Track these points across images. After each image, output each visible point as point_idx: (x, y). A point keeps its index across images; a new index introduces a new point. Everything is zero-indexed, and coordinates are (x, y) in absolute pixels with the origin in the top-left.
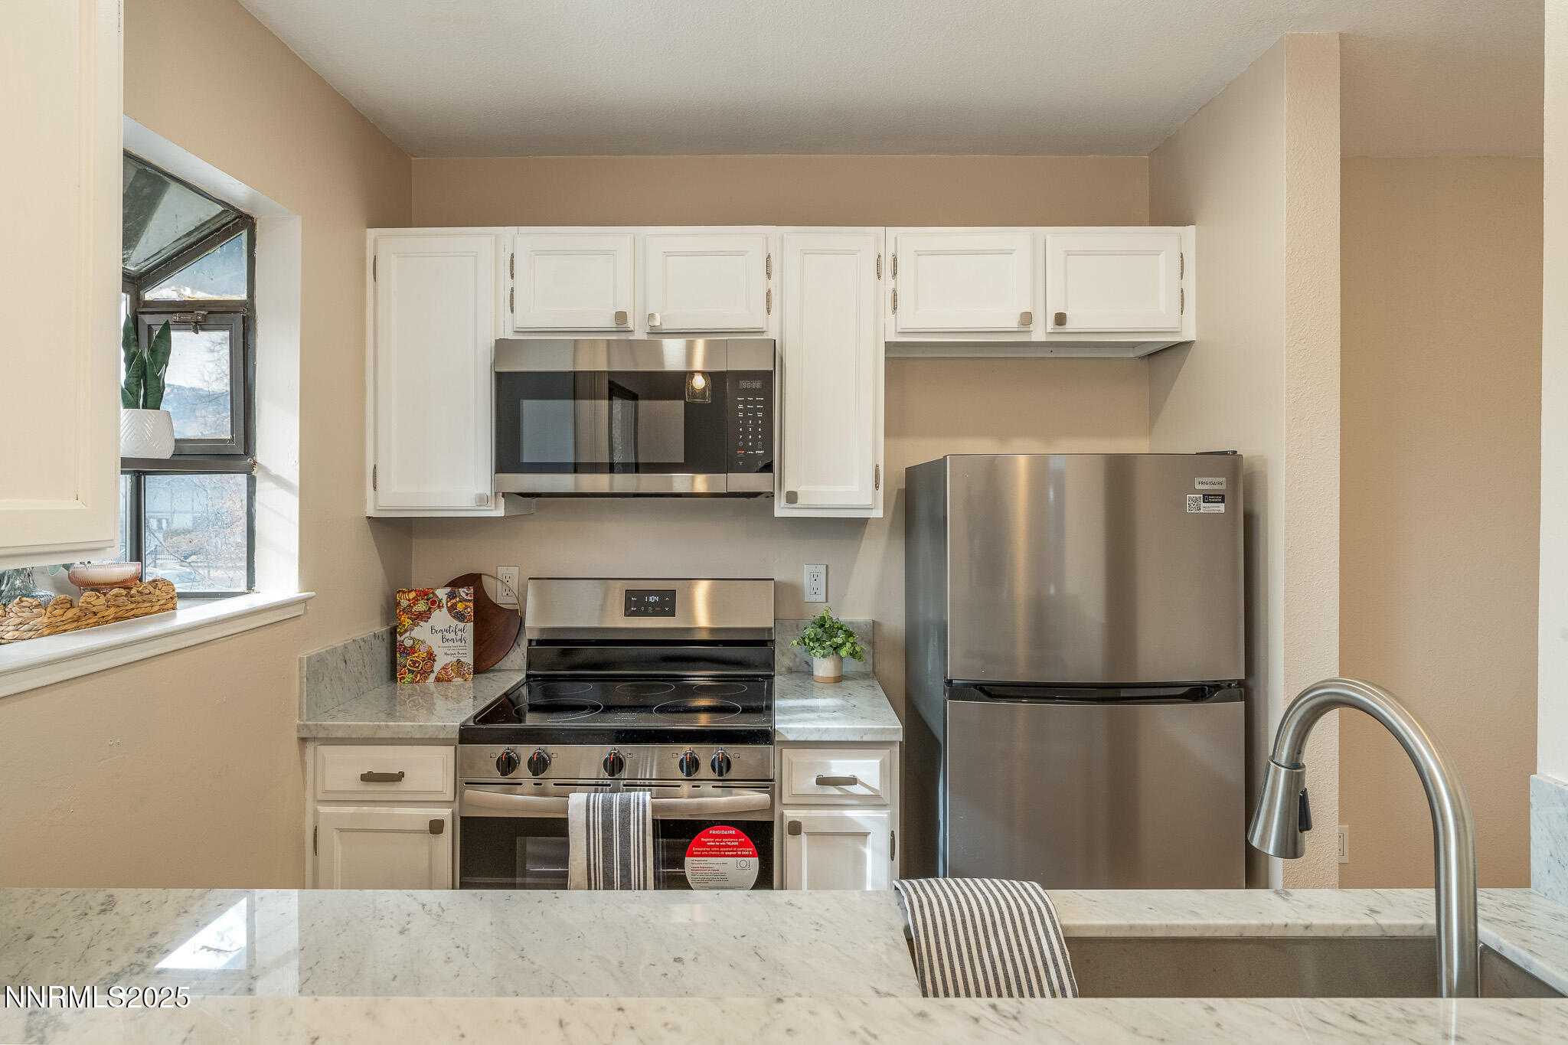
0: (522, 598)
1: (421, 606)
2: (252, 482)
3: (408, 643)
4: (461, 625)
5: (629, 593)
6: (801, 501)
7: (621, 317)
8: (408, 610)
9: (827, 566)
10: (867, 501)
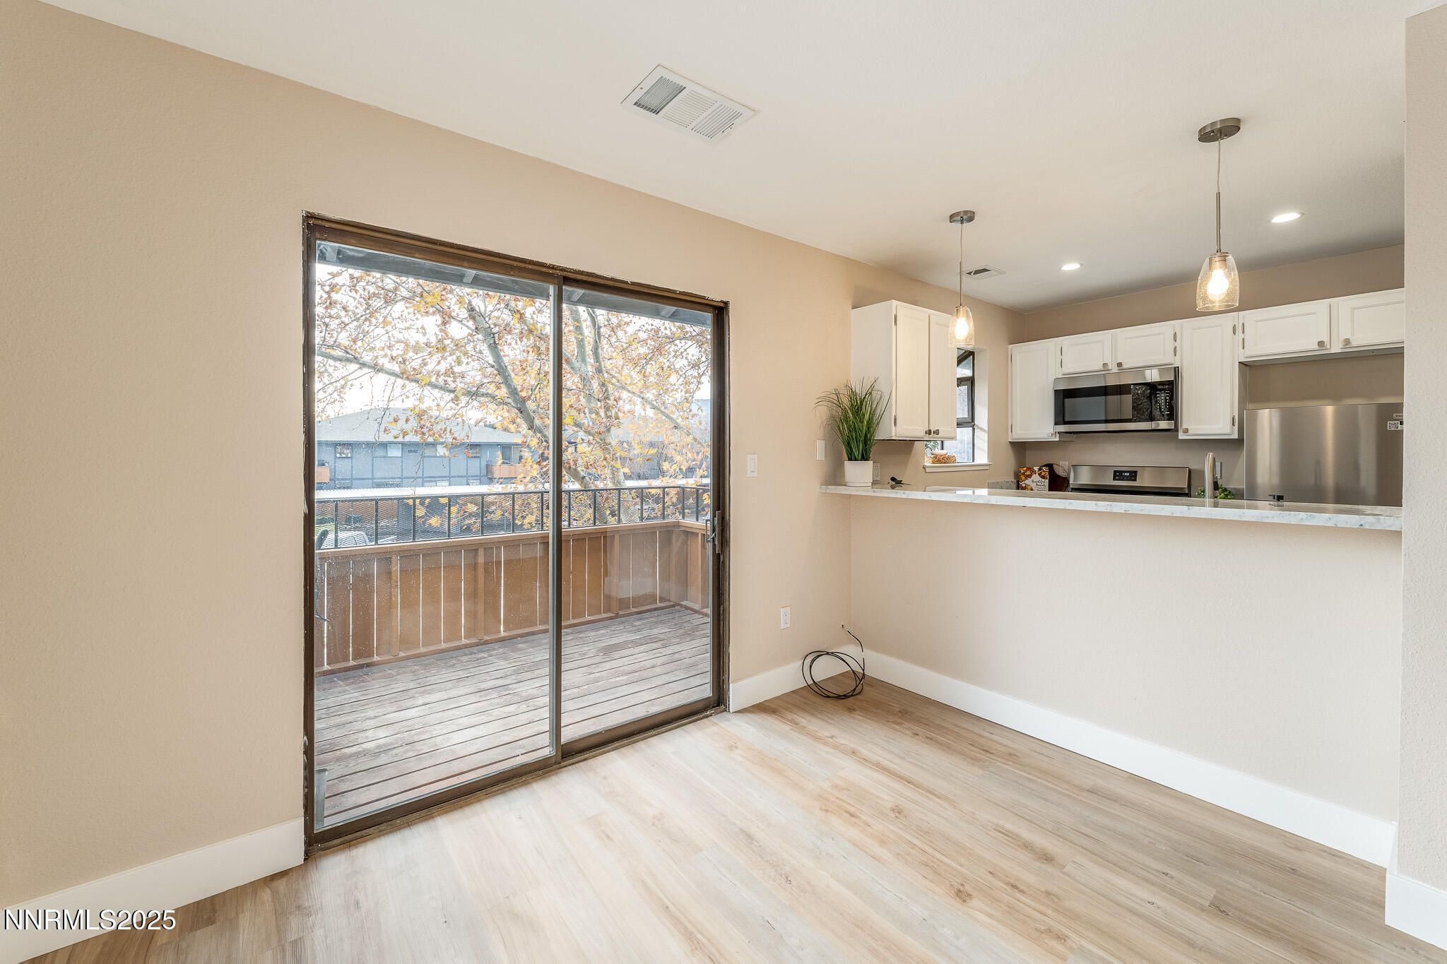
0: (1069, 474)
1: (1028, 473)
2: (974, 429)
3: (1024, 485)
4: (1043, 480)
5: (1115, 472)
6: (1190, 432)
7: (1105, 365)
8: (1023, 474)
9: (1221, 463)
10: (1227, 430)
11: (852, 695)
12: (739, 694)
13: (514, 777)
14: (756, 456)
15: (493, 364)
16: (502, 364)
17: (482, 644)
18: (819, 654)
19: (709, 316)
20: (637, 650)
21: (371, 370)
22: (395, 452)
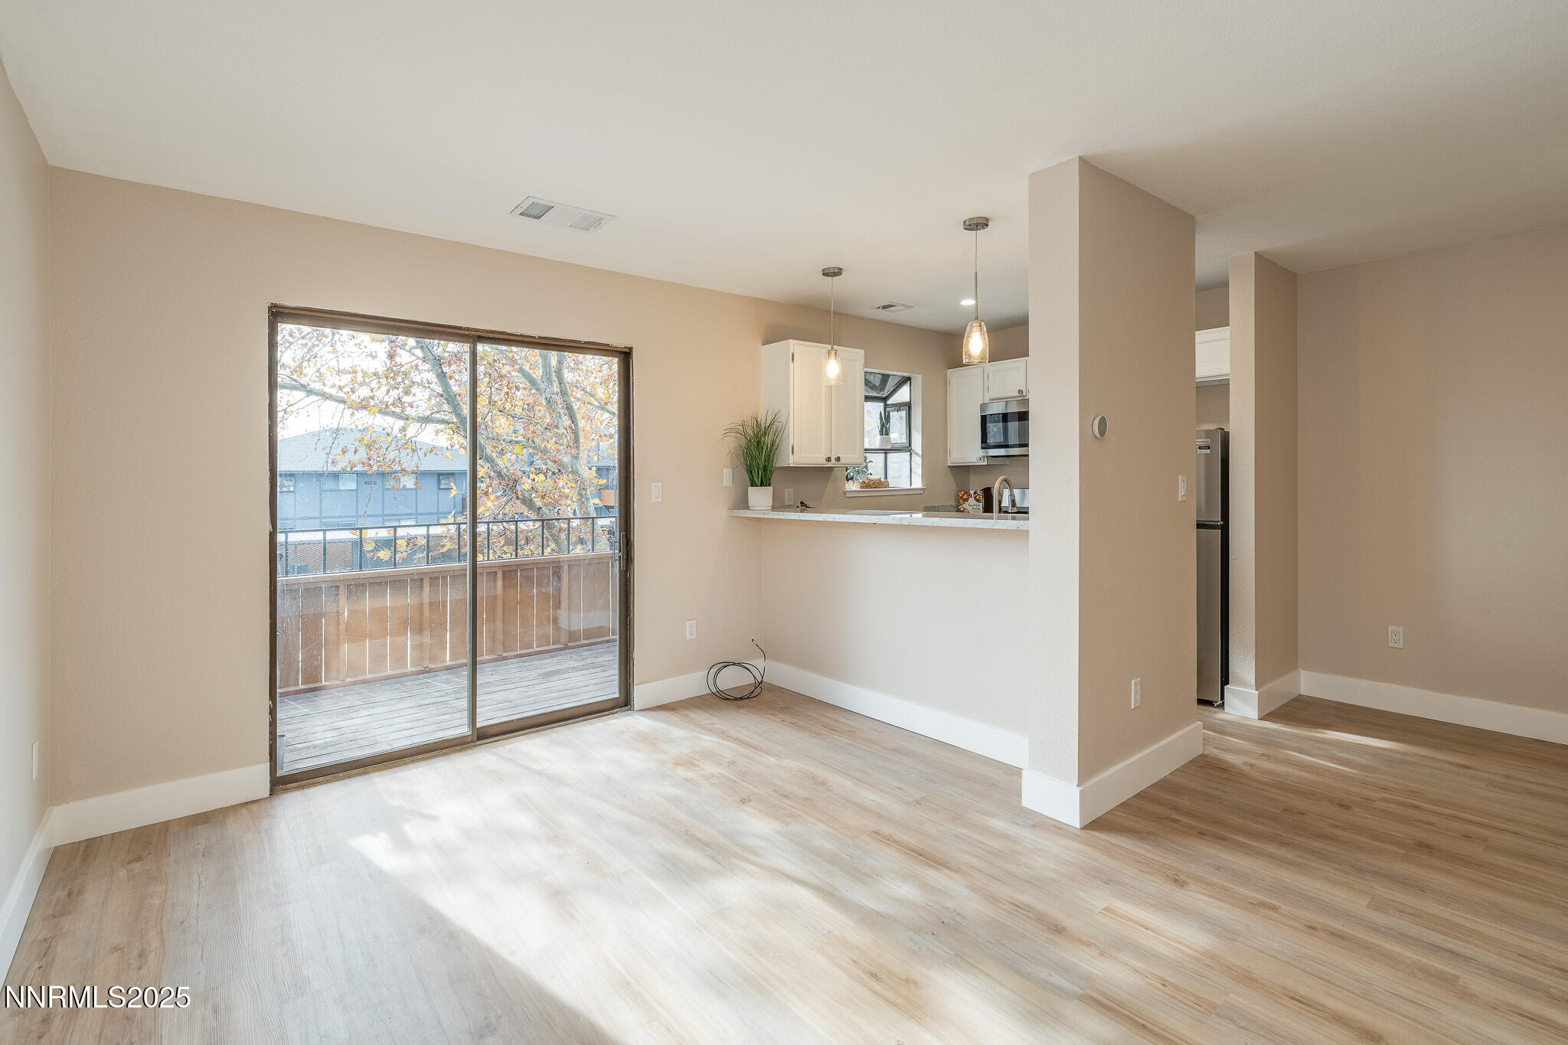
1: (965, 497)
2: (911, 454)
3: (962, 509)
4: (978, 503)
7: (1020, 391)
8: (961, 498)
11: (747, 698)
12: (641, 694)
13: (435, 750)
14: (660, 484)
15: (441, 392)
16: (451, 393)
17: (427, 672)
18: (727, 664)
19: (615, 363)
20: (576, 674)
21: (318, 398)
22: (348, 484)
